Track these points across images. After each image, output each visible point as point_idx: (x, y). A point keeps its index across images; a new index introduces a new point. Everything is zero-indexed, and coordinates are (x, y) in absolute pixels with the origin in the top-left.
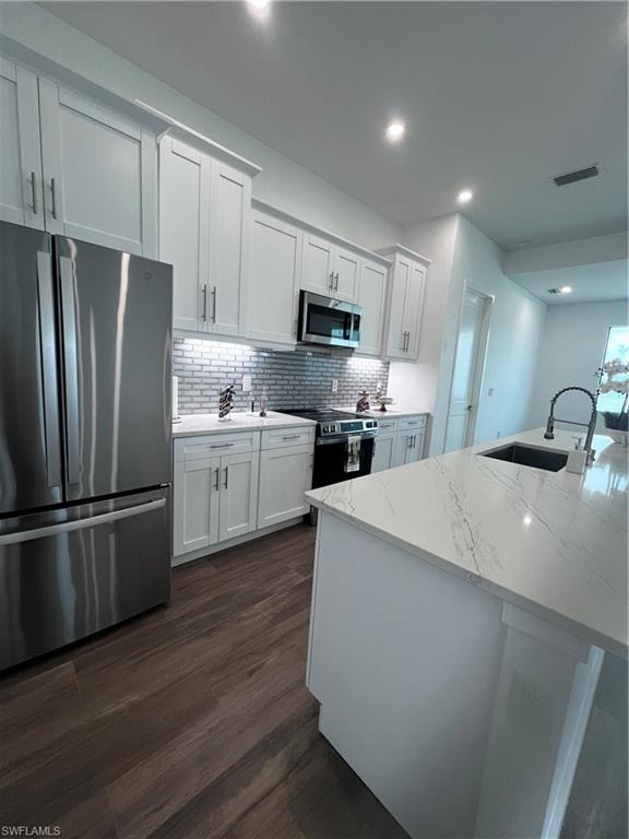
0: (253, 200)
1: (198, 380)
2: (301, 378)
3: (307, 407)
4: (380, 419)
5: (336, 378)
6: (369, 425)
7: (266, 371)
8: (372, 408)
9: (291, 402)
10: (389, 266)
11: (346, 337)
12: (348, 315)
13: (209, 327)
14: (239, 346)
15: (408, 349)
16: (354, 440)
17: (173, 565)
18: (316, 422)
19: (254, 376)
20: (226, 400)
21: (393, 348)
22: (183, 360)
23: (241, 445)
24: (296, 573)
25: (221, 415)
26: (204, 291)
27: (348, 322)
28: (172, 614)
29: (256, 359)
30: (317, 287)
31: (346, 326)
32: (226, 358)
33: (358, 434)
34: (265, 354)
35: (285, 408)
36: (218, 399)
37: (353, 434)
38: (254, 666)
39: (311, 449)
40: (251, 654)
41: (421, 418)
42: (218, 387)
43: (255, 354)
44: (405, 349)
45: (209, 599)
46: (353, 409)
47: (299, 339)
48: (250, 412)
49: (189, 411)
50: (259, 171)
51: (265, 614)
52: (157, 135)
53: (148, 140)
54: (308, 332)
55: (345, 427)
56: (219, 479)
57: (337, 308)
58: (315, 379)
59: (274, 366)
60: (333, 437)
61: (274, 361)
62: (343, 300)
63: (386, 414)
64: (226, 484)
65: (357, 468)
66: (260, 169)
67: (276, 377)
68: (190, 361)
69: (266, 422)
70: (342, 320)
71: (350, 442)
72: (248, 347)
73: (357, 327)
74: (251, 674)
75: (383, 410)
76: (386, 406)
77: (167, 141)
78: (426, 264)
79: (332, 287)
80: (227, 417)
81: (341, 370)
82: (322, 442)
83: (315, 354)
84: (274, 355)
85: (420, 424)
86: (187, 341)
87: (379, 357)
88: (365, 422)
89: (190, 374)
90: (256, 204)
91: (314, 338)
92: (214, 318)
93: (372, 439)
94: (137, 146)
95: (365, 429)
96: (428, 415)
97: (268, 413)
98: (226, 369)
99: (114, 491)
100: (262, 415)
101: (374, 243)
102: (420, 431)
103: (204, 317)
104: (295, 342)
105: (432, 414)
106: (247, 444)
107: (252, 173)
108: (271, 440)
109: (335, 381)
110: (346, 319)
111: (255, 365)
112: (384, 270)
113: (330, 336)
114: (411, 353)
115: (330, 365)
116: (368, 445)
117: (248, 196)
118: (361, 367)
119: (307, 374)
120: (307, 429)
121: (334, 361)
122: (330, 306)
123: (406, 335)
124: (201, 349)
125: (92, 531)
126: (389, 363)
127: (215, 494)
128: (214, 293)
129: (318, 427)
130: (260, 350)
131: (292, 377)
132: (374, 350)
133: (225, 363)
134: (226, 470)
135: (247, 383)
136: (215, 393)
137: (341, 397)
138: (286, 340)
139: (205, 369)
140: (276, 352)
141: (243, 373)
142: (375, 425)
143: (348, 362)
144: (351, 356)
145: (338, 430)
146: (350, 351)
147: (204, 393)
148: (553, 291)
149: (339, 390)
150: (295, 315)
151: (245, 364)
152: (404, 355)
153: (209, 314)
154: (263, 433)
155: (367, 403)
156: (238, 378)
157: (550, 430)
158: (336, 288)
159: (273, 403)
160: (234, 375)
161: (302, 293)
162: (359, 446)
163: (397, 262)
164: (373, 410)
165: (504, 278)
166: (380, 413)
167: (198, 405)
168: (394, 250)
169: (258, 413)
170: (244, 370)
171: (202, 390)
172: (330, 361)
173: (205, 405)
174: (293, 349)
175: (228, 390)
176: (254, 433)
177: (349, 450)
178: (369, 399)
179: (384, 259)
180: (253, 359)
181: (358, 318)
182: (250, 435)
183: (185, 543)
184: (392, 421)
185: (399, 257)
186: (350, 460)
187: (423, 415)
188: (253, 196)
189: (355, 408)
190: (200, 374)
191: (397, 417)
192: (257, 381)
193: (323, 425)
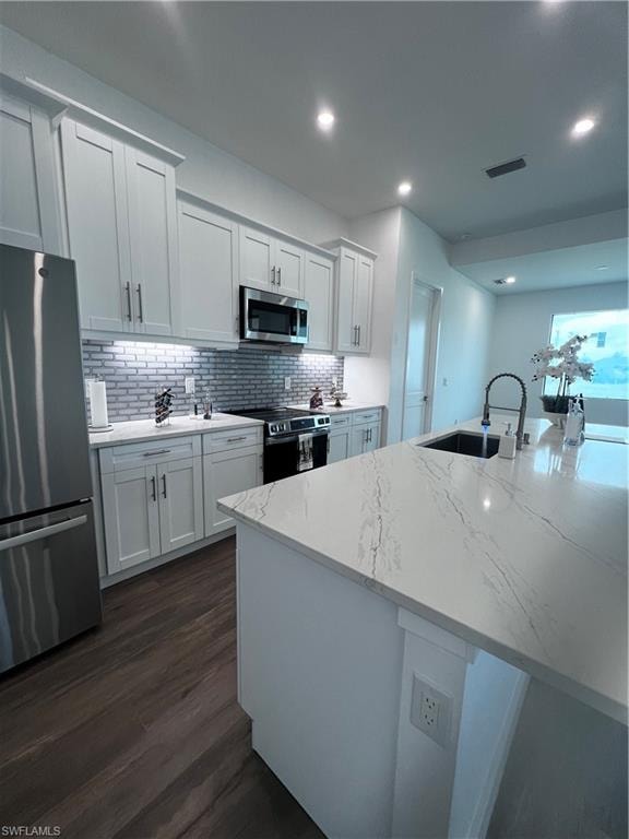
0: (177, 190)
1: (135, 385)
3: (259, 407)
4: (332, 414)
5: (288, 375)
6: (320, 421)
7: (211, 371)
8: (325, 404)
9: (241, 403)
10: (335, 259)
11: (293, 333)
12: (293, 311)
13: (135, 326)
14: (178, 347)
15: (361, 343)
16: (305, 437)
17: (102, 587)
18: (263, 422)
19: (198, 378)
20: (163, 406)
21: (344, 343)
23: (179, 450)
25: (159, 420)
26: (128, 289)
27: (293, 318)
29: (199, 360)
30: (259, 282)
31: (292, 323)
32: (165, 359)
33: (310, 431)
34: (209, 354)
35: (234, 409)
36: (154, 403)
37: (305, 432)
39: (260, 450)
41: (377, 411)
42: (154, 391)
43: (198, 354)
44: (357, 343)
46: (306, 406)
47: (242, 335)
48: (193, 416)
49: (125, 417)
50: (183, 160)
52: (51, 118)
53: (40, 123)
54: (251, 329)
55: (296, 425)
56: (156, 489)
57: (280, 304)
59: (218, 366)
60: (283, 436)
61: (218, 360)
62: (286, 294)
63: (341, 409)
64: (164, 493)
65: (310, 465)
66: (183, 157)
67: (223, 377)
68: (121, 365)
69: (210, 424)
70: (287, 316)
71: (301, 440)
72: (189, 348)
73: (304, 323)
75: (338, 405)
76: (342, 402)
78: (373, 257)
79: (276, 281)
80: (166, 421)
81: (293, 367)
82: (271, 442)
83: (264, 352)
85: (375, 417)
86: (116, 343)
87: (330, 352)
88: (316, 418)
89: (124, 378)
90: (180, 195)
92: (141, 317)
93: (327, 435)
94: (27, 129)
95: (317, 425)
96: (383, 408)
98: (167, 371)
99: (48, 505)
100: (207, 417)
101: (318, 237)
102: (375, 425)
103: (129, 316)
104: (238, 341)
105: (388, 407)
106: (187, 449)
107: (175, 162)
108: (211, 443)
109: (288, 379)
110: (291, 316)
111: (197, 365)
112: (329, 263)
114: (363, 347)
115: (280, 362)
116: (321, 442)
117: (172, 185)
118: (314, 363)
120: (254, 430)
121: (286, 358)
122: (273, 301)
123: (357, 329)
124: (134, 351)
125: (24, 548)
126: (343, 358)
127: (153, 506)
128: (139, 291)
129: (266, 426)
130: (202, 350)
132: (323, 344)
133: (164, 366)
134: (164, 478)
135: (190, 384)
136: (150, 397)
137: (295, 394)
138: (228, 339)
139: (141, 372)
140: (220, 352)
141: (185, 375)
142: (328, 421)
143: (301, 359)
144: (300, 352)
145: (287, 428)
146: (300, 348)
147: (142, 398)
148: (499, 282)
149: (292, 388)
150: (235, 312)
151: (187, 366)
152: (356, 349)
153: (135, 312)
154: (205, 436)
155: (321, 399)
156: (180, 381)
157: (487, 416)
158: (279, 283)
159: (220, 404)
160: (176, 378)
161: (242, 289)
162: (311, 443)
163: (343, 256)
164: (327, 406)
165: (452, 269)
166: (335, 409)
167: (136, 411)
168: (339, 243)
169: (202, 416)
170: (187, 371)
171: (138, 395)
172: (281, 358)
173: (143, 411)
174: (237, 347)
175: (165, 393)
176: (194, 437)
177: (301, 448)
178: (322, 395)
179: (328, 252)
180: (195, 360)
181: (304, 314)
182: (188, 440)
183: (121, 559)
184: (346, 416)
185: (345, 251)
186: (302, 459)
187: (379, 408)
188: (178, 187)
189: (308, 406)
190: (135, 378)
191: (348, 412)
192: (201, 382)
193: (270, 424)
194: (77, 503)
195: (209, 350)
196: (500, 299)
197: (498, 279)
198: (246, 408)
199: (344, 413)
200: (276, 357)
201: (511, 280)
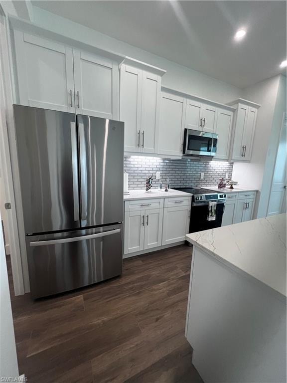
0: (162, 87)
1: (136, 175)
2: (184, 172)
3: (187, 187)
4: (228, 193)
5: (203, 172)
6: (221, 196)
7: (167, 169)
8: (227, 187)
9: (180, 184)
10: (234, 111)
11: (209, 151)
12: (210, 139)
13: (140, 149)
14: (155, 158)
15: (245, 155)
16: (212, 204)
17: (123, 258)
18: (192, 195)
19: (162, 172)
20: (149, 185)
21: (236, 155)
22: (129, 165)
23: (154, 205)
24: (181, 271)
25: (147, 190)
26: (139, 133)
27: (210, 143)
28: (123, 281)
29: (163, 164)
30: (193, 126)
31: (209, 145)
32: (149, 164)
33: (215, 201)
34: (167, 161)
35: (176, 187)
36: (145, 183)
37: (212, 201)
38: (158, 316)
39: (189, 208)
40: (157, 309)
41: (253, 193)
42: (145, 177)
43: (162, 161)
44: (243, 155)
45: (139, 276)
46: (216, 188)
47: (184, 152)
48: (159, 189)
49: (132, 189)
50: (165, 73)
51: (165, 289)
52: (119, 64)
53: (115, 68)
54: (188, 149)
55: (207, 197)
56: (144, 221)
57: (204, 136)
58: (191, 172)
59: (171, 167)
60: (201, 202)
61: (171, 164)
62: (207, 131)
63: (233, 190)
64: (147, 223)
65: (214, 219)
66: (165, 71)
67: (172, 172)
68: (133, 166)
69: (167, 194)
70: (207, 142)
71: (210, 205)
72: (159, 158)
73: (215, 146)
74: (157, 320)
75: (232, 188)
76: (233, 186)
77: (123, 66)
78: (257, 107)
79: (202, 125)
80: (149, 190)
81: (206, 168)
82: (195, 205)
83: (192, 160)
84: (171, 162)
85: (252, 196)
86: (131, 157)
87: (227, 160)
88: (219, 195)
89: (133, 172)
90: (164, 89)
91: (191, 152)
92: (143, 145)
93: (223, 204)
94: (110, 71)
95: (219, 198)
96: (257, 191)
97: (170, 190)
98: (149, 169)
99: (102, 224)
100: (166, 191)
101: (225, 100)
102: (251, 200)
103: (139, 145)
104: (182, 155)
105: (260, 190)
106: (158, 204)
107: (161, 74)
108: (168, 203)
109: (203, 174)
110: (209, 142)
111: (162, 167)
112: (231, 113)
113: (200, 151)
114: (247, 157)
115: (200, 165)
116: (220, 208)
117: (160, 85)
118: (217, 166)
119: (188, 170)
120: (187, 198)
121: (202, 163)
122: (200, 135)
123: (244, 148)
124: (137, 160)
126: (233, 163)
127: (142, 228)
128: (143, 134)
129: (193, 197)
130: (164, 159)
131: (180, 172)
132: (224, 156)
133: (148, 166)
134: (148, 216)
135: (158, 175)
136: (144, 180)
137: (206, 181)
138: (177, 154)
139: (139, 169)
140: (172, 160)
141: (156, 171)
142: (225, 197)
143: (210, 164)
144: (211, 160)
145: (204, 199)
146: (211, 158)
147: (139, 180)
149: (204, 178)
150: (182, 141)
151: (157, 167)
152: (243, 158)
153: (141, 143)
154: (165, 199)
156: (154, 173)
160: (152, 172)
161: (186, 130)
162: (215, 207)
163: (239, 109)
167: (136, 186)
168: (238, 102)
169: (163, 190)
170: (157, 169)
171: (137, 179)
172: (200, 163)
173: (139, 186)
174: (181, 158)
175: (150, 179)
176: (161, 199)
177: (210, 209)
179: (231, 107)
180: (161, 164)
181: (216, 140)
182: (157, 200)
183: (129, 249)
184: (235, 194)
185: (240, 105)
186: (210, 215)
187: (254, 191)
190: (137, 172)
191: (238, 192)
192: (163, 174)
193: (196, 196)
194: (117, 223)
195: (168, 159)
198: (181, 187)
199: (234, 192)
200: (198, 163)
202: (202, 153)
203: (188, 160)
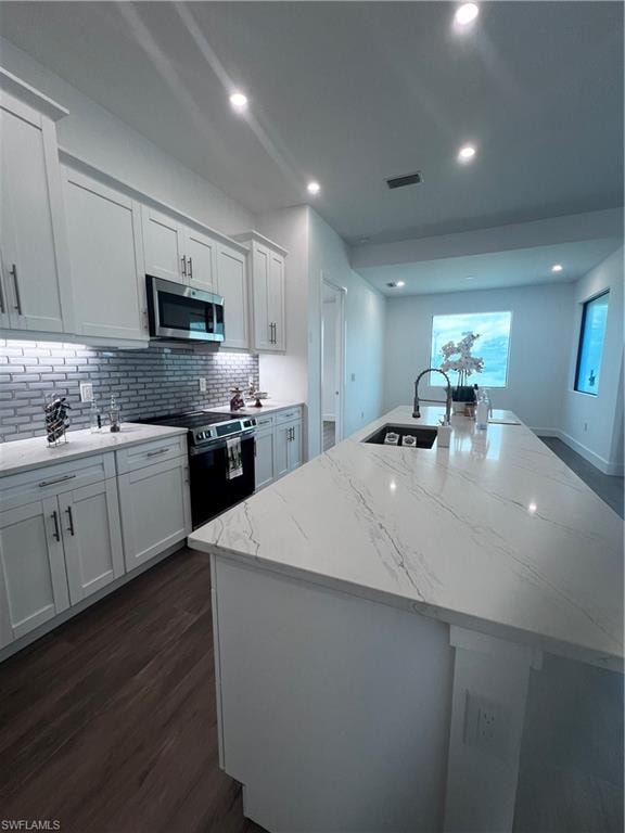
0: (60, 151)
1: (8, 395)
2: (160, 379)
3: (172, 412)
4: (256, 416)
5: (203, 376)
6: (246, 424)
7: (113, 375)
8: (247, 404)
9: (150, 409)
10: (247, 253)
11: (210, 330)
12: (208, 306)
13: (10, 320)
14: (67, 345)
15: (276, 340)
16: (233, 442)
18: (186, 430)
19: (97, 383)
20: (57, 419)
21: (261, 341)
23: (87, 474)
25: (51, 439)
27: (209, 313)
29: (97, 361)
30: (168, 272)
31: (208, 319)
32: (50, 361)
33: (237, 435)
34: (110, 354)
36: (44, 416)
37: (232, 437)
39: (184, 462)
41: (297, 409)
42: (42, 401)
43: (93, 354)
44: (273, 341)
46: (227, 408)
47: (152, 332)
48: (96, 428)
50: (66, 115)
54: (162, 325)
55: (220, 430)
56: (59, 525)
57: (193, 297)
58: (177, 379)
59: (122, 368)
60: (209, 443)
61: (123, 361)
62: (200, 286)
63: (263, 410)
64: (71, 529)
65: (240, 472)
66: (67, 111)
67: (128, 381)
69: (120, 438)
70: (203, 312)
71: (229, 447)
72: (83, 347)
73: (220, 320)
75: (259, 405)
76: (262, 401)
78: (284, 254)
79: (187, 273)
80: (61, 439)
81: (207, 368)
82: (196, 452)
83: (174, 351)
84: (121, 355)
85: (296, 415)
87: (247, 350)
88: (242, 421)
90: (64, 157)
91: (170, 332)
92: (18, 308)
93: (253, 438)
95: (244, 429)
96: (303, 406)
97: (122, 426)
100: (115, 429)
101: (229, 225)
102: (297, 423)
103: (2, 307)
104: (148, 338)
105: (307, 404)
106: (97, 471)
107: (56, 115)
108: (127, 461)
109: (203, 380)
110: (206, 310)
111: (96, 368)
112: (242, 257)
113: (188, 329)
114: (279, 345)
115: (194, 362)
116: (248, 446)
117: (53, 143)
118: (228, 361)
119: (167, 373)
120: (176, 440)
121: (198, 357)
122: (186, 295)
123: (273, 326)
124: (6, 352)
126: (258, 356)
127: (55, 549)
128: (13, 273)
129: (190, 435)
130: (99, 350)
131: (149, 380)
132: (241, 343)
133: (49, 369)
134: (69, 511)
135: (86, 391)
136: (40, 409)
137: (210, 397)
138: (138, 338)
139: (17, 378)
140: (123, 351)
141: (79, 380)
142: (254, 424)
143: (215, 358)
144: (217, 351)
145: (214, 436)
146: (215, 346)
147: (20, 411)
148: (391, 285)
149: (208, 389)
150: (143, 305)
151: (80, 369)
152: (273, 347)
153: (10, 301)
154: (118, 453)
155: (242, 400)
156: (73, 387)
157: (417, 408)
158: (191, 274)
159: (128, 412)
160: (66, 384)
161: (149, 279)
162: (239, 448)
163: (255, 250)
164: (248, 407)
165: (353, 272)
166: (256, 409)
167: (13, 429)
168: (250, 237)
169: (108, 428)
170: (80, 375)
171: (15, 408)
172: (194, 357)
173: (22, 428)
174: (146, 346)
175: (58, 405)
176: (105, 456)
177: (230, 455)
178: (243, 396)
179: (240, 244)
180: (91, 361)
181: (220, 309)
182: (99, 459)
183: (14, 627)
184: (269, 416)
185: (256, 245)
186: (231, 466)
187: (298, 406)
188: (61, 147)
189: (229, 407)
191: (272, 412)
192: (101, 389)
193: (195, 432)
195: (109, 349)
196: (390, 301)
197: (391, 282)
198: (159, 414)
199: (265, 413)
200: (189, 357)
201: (400, 284)
202: (193, 335)
203: (166, 351)
